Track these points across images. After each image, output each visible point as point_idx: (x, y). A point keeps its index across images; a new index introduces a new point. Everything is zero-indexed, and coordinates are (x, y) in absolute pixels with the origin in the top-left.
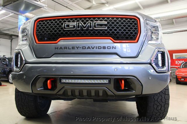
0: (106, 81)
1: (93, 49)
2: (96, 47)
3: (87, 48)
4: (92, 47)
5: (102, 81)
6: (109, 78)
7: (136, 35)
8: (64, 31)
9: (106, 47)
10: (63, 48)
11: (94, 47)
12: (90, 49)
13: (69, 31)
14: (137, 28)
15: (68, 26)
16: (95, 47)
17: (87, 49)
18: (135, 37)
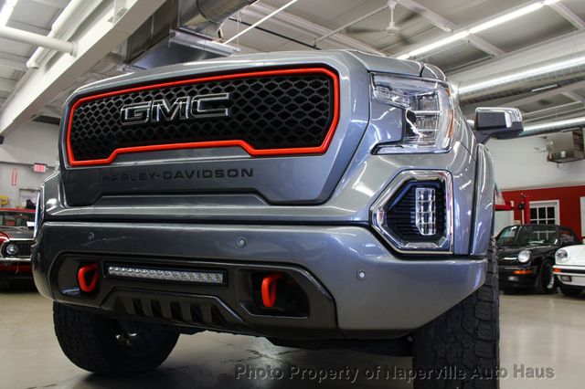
0: (215, 278)
1: (190, 177)
2: (198, 172)
4: (186, 172)
5: (204, 277)
6: (224, 269)
7: (323, 128)
9: (226, 173)
11: (193, 172)
14: (329, 104)
16: (195, 173)
18: (321, 134)
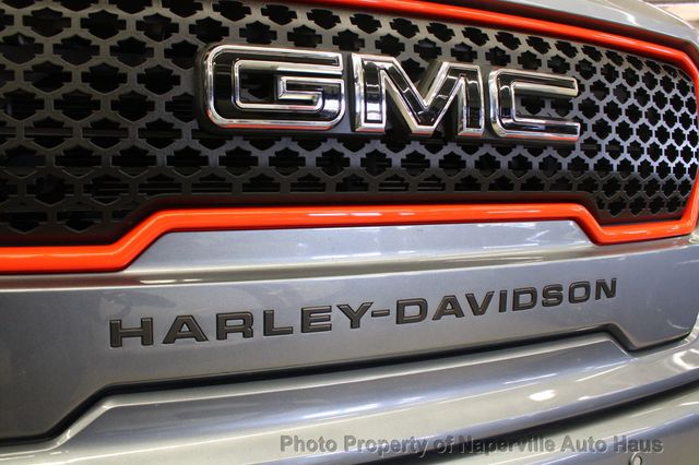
1: (481, 311)
2: (503, 296)
3: (432, 309)
4: (471, 299)
8: (215, 136)
9: (565, 292)
10: (210, 329)
11: (489, 297)
12: (459, 314)
13: (263, 139)
15: (262, 84)
16: (496, 300)
17: (437, 317)
